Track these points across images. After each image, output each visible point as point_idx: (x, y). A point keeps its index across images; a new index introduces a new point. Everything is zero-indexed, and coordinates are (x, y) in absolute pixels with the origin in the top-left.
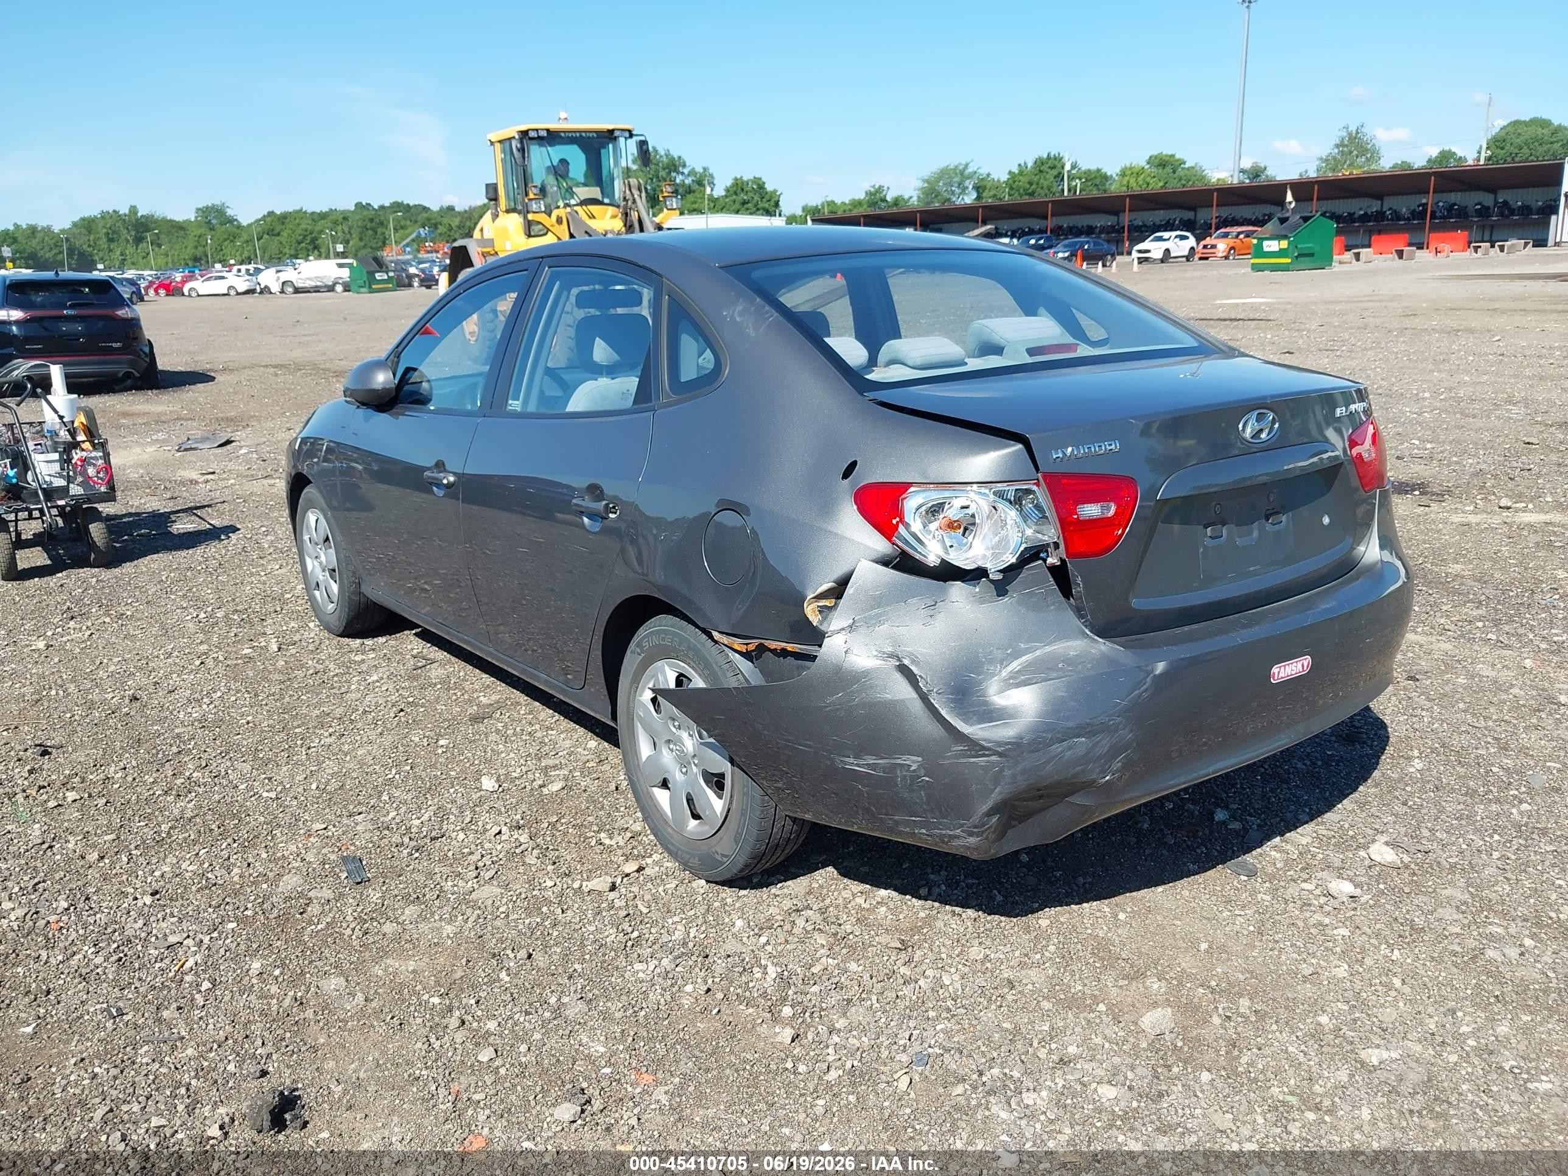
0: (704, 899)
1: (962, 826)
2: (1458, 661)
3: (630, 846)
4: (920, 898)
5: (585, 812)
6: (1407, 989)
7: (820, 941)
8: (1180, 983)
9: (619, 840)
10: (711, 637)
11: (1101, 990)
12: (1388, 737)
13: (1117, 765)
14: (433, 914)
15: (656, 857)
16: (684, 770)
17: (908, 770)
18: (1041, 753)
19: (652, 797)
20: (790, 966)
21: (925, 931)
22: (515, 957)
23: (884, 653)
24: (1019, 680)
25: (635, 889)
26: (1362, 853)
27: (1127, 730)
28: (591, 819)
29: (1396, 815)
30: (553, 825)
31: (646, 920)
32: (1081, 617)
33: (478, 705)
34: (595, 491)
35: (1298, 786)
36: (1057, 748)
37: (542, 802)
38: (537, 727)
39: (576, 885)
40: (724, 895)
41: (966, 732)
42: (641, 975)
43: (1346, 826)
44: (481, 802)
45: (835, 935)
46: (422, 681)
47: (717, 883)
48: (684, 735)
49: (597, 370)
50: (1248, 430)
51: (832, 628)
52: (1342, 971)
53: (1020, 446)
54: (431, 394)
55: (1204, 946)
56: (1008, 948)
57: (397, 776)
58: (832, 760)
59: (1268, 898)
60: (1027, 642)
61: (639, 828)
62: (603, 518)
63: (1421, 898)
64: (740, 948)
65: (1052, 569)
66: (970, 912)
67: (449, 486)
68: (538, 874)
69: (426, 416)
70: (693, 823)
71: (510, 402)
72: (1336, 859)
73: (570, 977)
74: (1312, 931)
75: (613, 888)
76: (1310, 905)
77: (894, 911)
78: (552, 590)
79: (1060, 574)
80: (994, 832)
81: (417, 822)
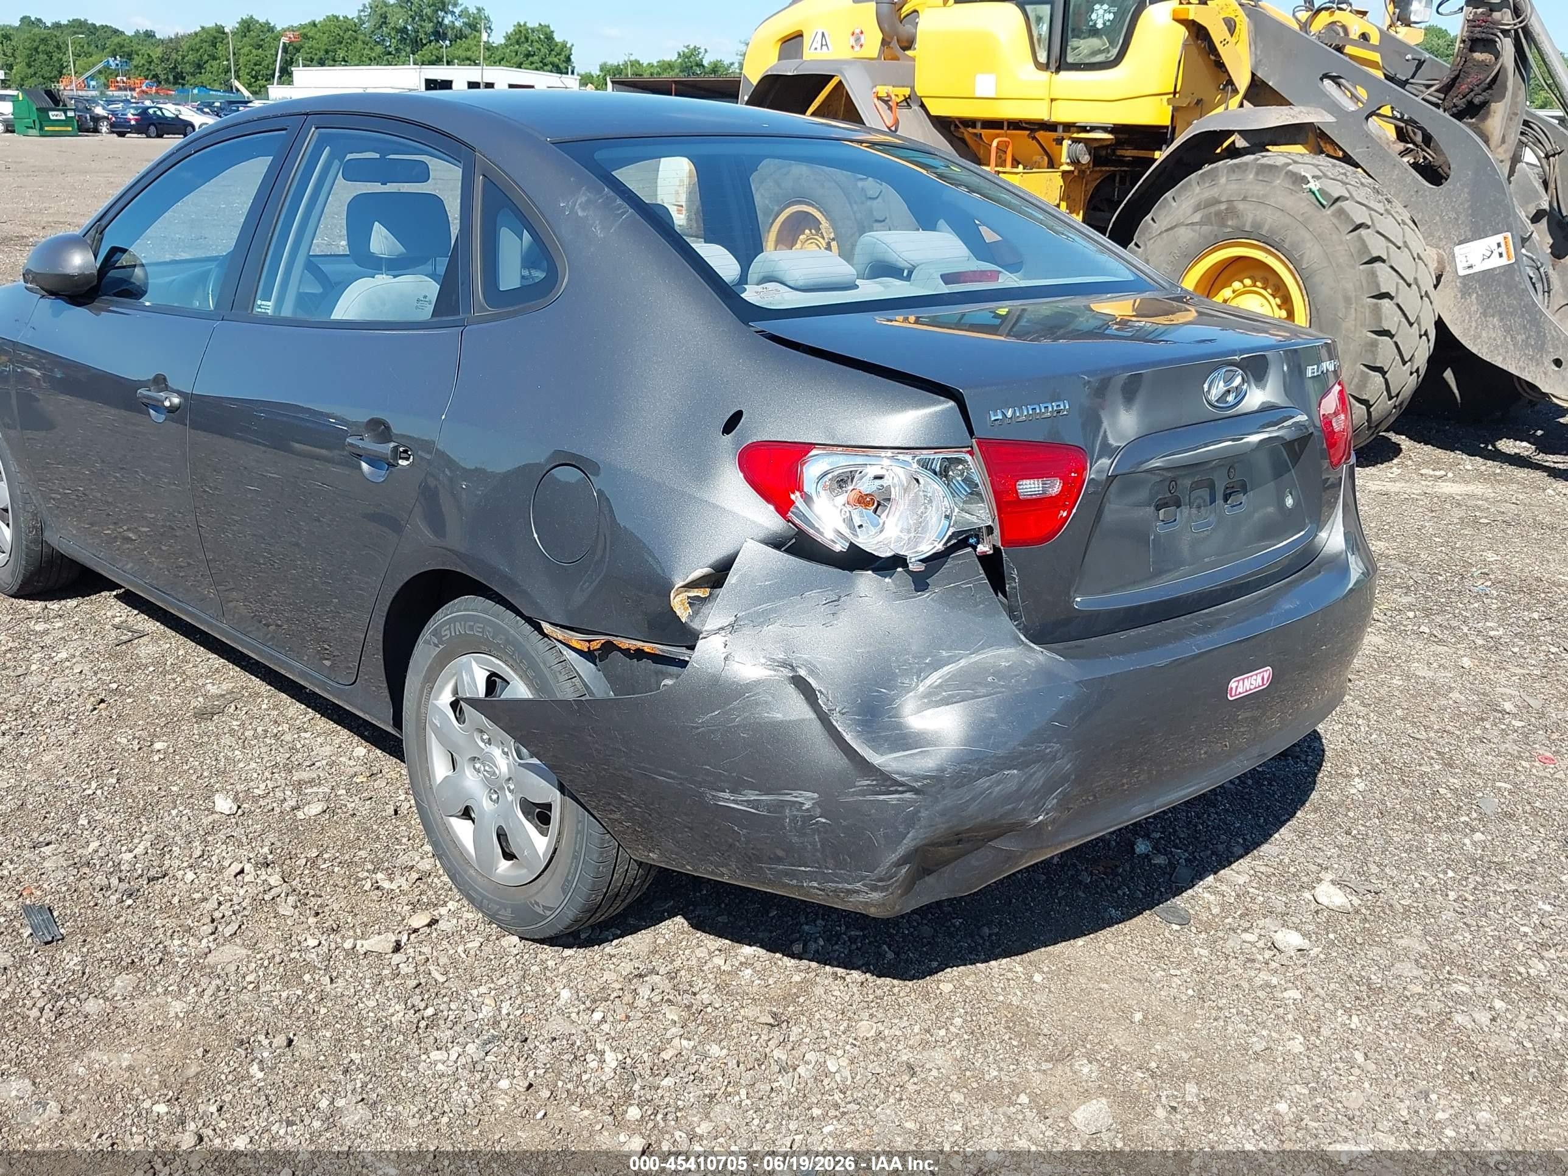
0: (518, 962)
1: (863, 878)
2: (1392, 658)
3: (417, 892)
4: (792, 956)
5: (353, 845)
6: (1371, 1067)
7: (670, 1016)
8: (1114, 1065)
9: (401, 882)
10: (539, 629)
11: (1021, 1074)
12: (1323, 751)
13: (1052, 802)
14: (154, 985)
15: (452, 905)
16: (494, 797)
17: (800, 809)
18: (965, 788)
19: (448, 830)
20: (634, 1051)
21: (801, 1000)
22: (271, 1044)
23: (774, 660)
24: (937, 698)
25: (426, 950)
26: (1307, 895)
27: (1065, 760)
28: (363, 853)
29: (1340, 847)
30: (313, 862)
31: (443, 992)
32: (1012, 617)
33: (205, 696)
34: (380, 429)
35: (1227, 810)
36: (984, 783)
37: (295, 829)
38: (286, 727)
39: (348, 945)
40: (544, 956)
41: (875, 763)
42: (440, 1067)
43: (1287, 861)
44: (213, 829)
45: (689, 1007)
46: (128, 660)
47: (534, 941)
48: (496, 752)
49: (374, 265)
50: (1214, 391)
51: (707, 627)
52: (1297, 1045)
53: (952, 403)
54: (146, 284)
55: (1138, 1016)
56: (905, 1023)
57: (99, 792)
58: (702, 795)
59: (1205, 952)
60: (950, 648)
61: (428, 867)
62: (391, 465)
63: (1376, 950)
64: (566, 1028)
65: (983, 559)
66: (856, 975)
67: (172, 410)
68: (294, 929)
69: (139, 314)
70: (504, 865)
71: (259, 302)
72: (1279, 902)
73: (346, 1071)
74: (1259, 993)
75: (397, 948)
76: (1253, 961)
77: (761, 974)
78: (297, 545)
79: (992, 565)
80: (899, 887)
81: (128, 856)
